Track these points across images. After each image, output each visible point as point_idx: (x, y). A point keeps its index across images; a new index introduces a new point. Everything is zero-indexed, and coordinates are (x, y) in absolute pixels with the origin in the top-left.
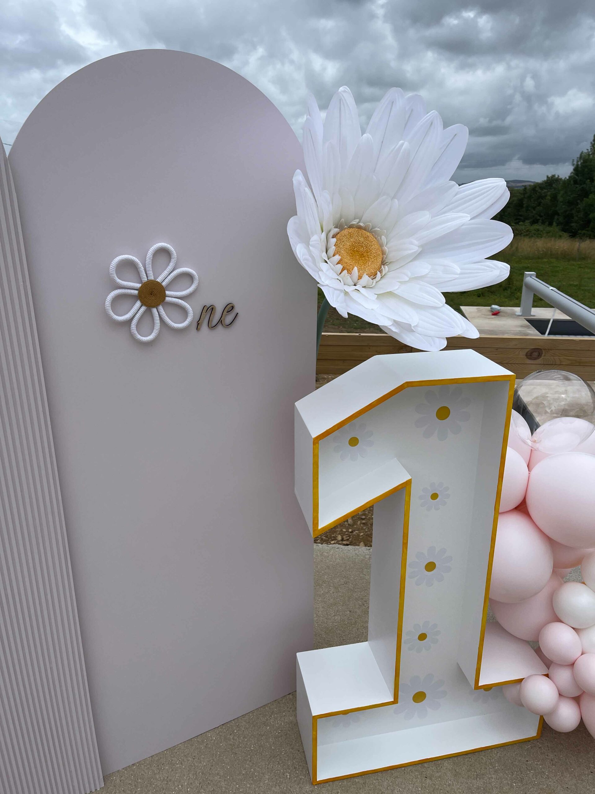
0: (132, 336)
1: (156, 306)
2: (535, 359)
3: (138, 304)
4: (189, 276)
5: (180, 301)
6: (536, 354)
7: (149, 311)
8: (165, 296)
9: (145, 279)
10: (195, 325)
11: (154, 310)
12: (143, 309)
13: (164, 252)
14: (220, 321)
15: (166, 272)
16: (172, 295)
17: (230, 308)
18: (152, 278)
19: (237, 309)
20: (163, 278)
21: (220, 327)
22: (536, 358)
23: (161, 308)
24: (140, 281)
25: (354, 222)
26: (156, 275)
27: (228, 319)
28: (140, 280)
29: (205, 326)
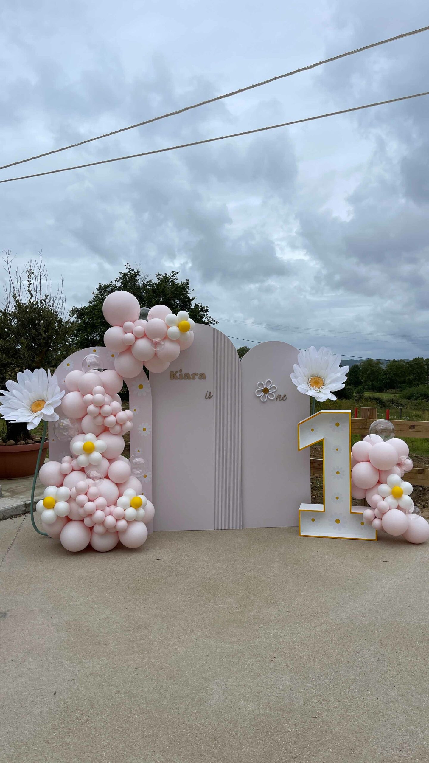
0: (262, 401)
1: (266, 394)
3: (263, 393)
4: (275, 388)
5: (272, 393)
7: (265, 395)
10: (276, 399)
13: (269, 381)
15: (270, 385)
16: (270, 391)
17: (285, 396)
18: (266, 387)
19: (287, 396)
20: (269, 387)
21: (282, 400)
22: (412, 429)
23: (267, 394)
25: (316, 375)
27: (284, 399)
28: (263, 387)
29: (278, 400)
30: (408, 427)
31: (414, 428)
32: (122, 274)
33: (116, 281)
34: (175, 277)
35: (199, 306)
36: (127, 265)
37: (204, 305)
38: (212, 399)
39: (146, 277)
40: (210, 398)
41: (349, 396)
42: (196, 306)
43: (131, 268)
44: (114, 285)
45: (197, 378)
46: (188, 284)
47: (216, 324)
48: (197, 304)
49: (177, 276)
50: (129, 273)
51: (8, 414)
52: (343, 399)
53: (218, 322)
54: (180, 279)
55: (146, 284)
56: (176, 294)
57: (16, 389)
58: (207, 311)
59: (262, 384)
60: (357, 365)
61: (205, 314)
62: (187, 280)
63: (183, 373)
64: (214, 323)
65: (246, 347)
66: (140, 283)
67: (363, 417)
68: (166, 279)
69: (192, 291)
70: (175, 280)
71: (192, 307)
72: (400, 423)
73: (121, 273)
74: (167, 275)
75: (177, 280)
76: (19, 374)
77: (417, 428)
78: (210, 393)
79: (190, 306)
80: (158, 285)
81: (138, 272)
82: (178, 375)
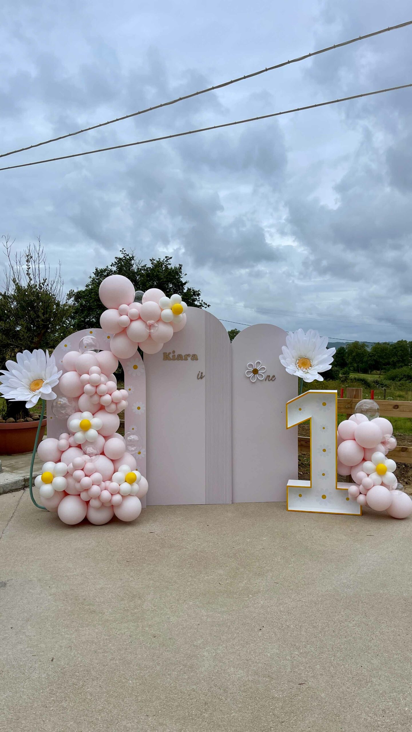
0: (250, 381)
2: (396, 409)
3: (252, 373)
4: (264, 368)
5: (262, 374)
7: (254, 375)
8: (258, 372)
11: (256, 375)
13: (259, 363)
14: (271, 379)
15: (260, 366)
16: (260, 372)
17: (274, 376)
18: (256, 368)
21: (271, 381)
24: (253, 368)
25: (304, 357)
26: (257, 367)
27: (273, 379)
29: (267, 380)
30: (391, 407)
31: (398, 408)
32: (118, 258)
33: (111, 266)
34: (168, 262)
35: (192, 290)
36: (122, 250)
37: (196, 289)
38: (204, 379)
39: (141, 261)
40: (201, 378)
41: (336, 377)
42: (189, 290)
43: (126, 254)
44: (109, 270)
45: (189, 359)
46: (181, 268)
47: (208, 307)
48: (189, 288)
49: (170, 261)
50: (124, 258)
51: (8, 392)
52: (329, 380)
53: (210, 306)
54: (173, 264)
55: (141, 269)
56: (170, 278)
57: (15, 368)
58: (199, 295)
59: (252, 365)
60: (343, 348)
61: (197, 297)
62: (180, 265)
63: (176, 354)
64: (206, 306)
65: (237, 330)
66: (135, 268)
67: (349, 397)
68: (159, 264)
69: (185, 275)
70: (168, 265)
71: (185, 291)
72: (384, 403)
73: (116, 258)
74: (161, 260)
75: (170, 264)
76: (19, 355)
77: (401, 408)
78: (202, 373)
79: (182, 290)
80: (152, 270)
81: (133, 257)
82: (171, 356)
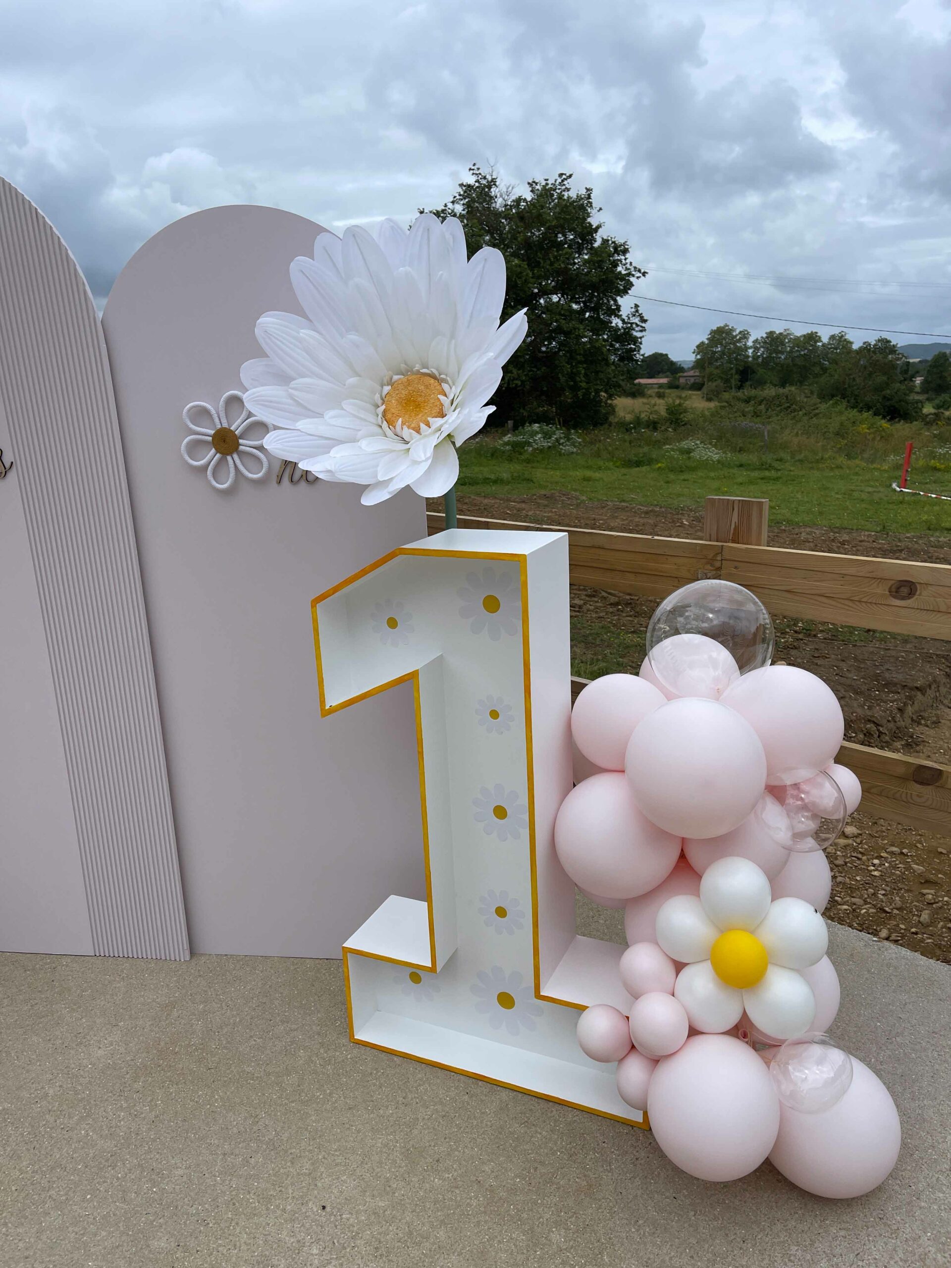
0: (209, 482)
1: (231, 454)
2: (903, 598)
3: (213, 451)
5: (254, 451)
6: (906, 590)
7: (223, 458)
8: (239, 444)
9: (219, 426)
10: (274, 479)
11: (229, 458)
12: (218, 456)
13: (236, 400)
14: (303, 476)
16: (245, 444)
20: (236, 426)
21: (303, 483)
22: (905, 597)
23: (236, 457)
24: (214, 428)
26: (230, 423)
29: (286, 479)
31: (912, 594)
33: (453, 202)
34: (564, 185)
35: (610, 242)
36: (473, 168)
37: (620, 240)
39: (510, 188)
40: (3, 473)
42: (605, 242)
43: (480, 174)
46: (589, 197)
47: (643, 277)
48: (605, 238)
49: (568, 183)
50: (477, 184)
53: (647, 273)
55: (510, 206)
58: (625, 251)
59: (205, 412)
61: (623, 258)
62: (588, 190)
66: (499, 204)
67: (714, 536)
68: (545, 193)
69: (599, 211)
72: (852, 571)
73: (461, 185)
75: (568, 190)
77: (923, 597)
78: (2, 453)
81: (493, 181)
